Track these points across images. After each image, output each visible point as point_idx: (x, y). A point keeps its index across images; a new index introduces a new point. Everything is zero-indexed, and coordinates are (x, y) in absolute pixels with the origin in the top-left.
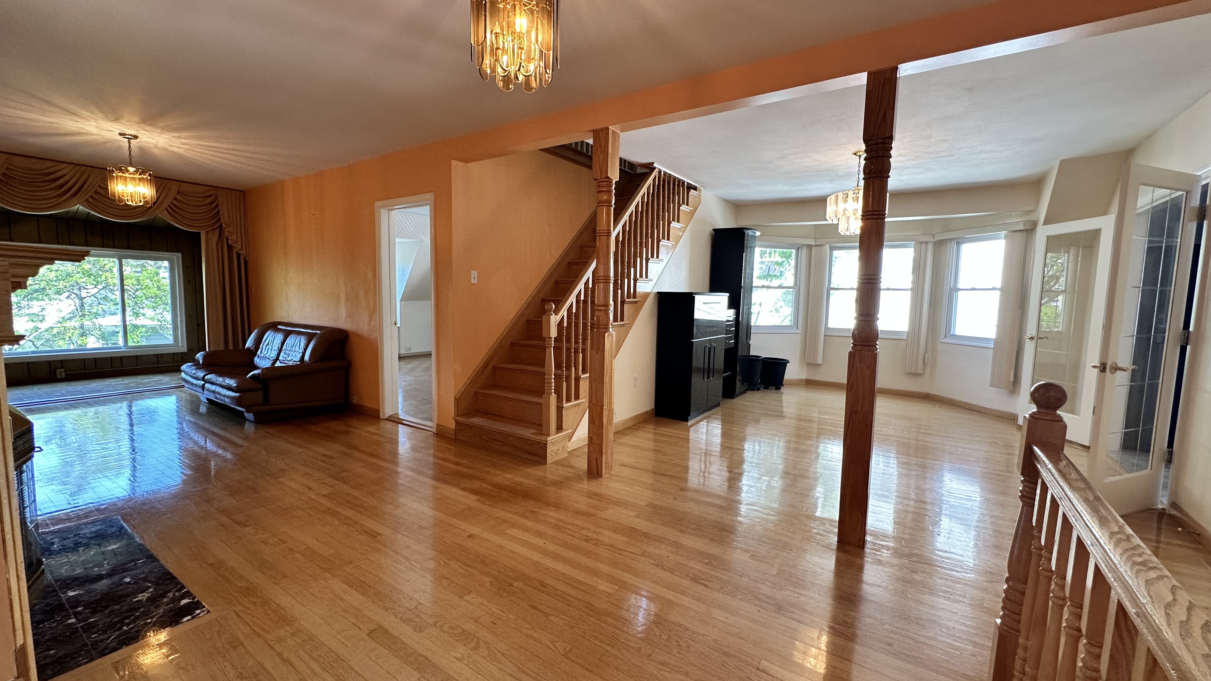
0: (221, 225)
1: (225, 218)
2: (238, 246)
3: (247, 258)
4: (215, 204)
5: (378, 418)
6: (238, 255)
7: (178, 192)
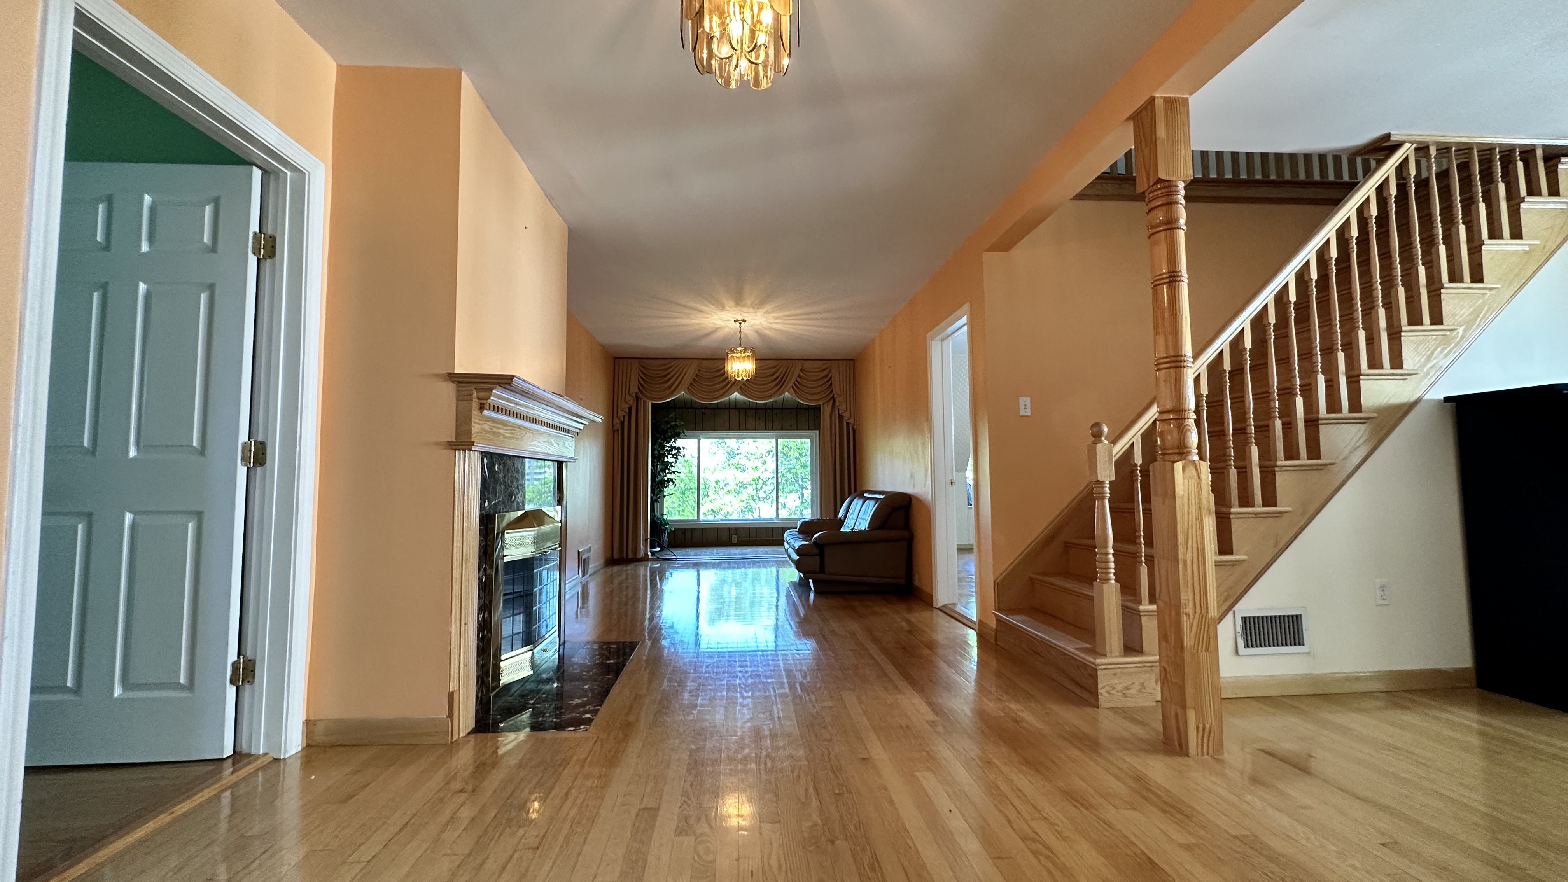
0: (833, 396)
1: (836, 389)
2: (846, 415)
3: (855, 427)
4: (829, 377)
5: (931, 605)
6: (848, 424)
7: (801, 370)
